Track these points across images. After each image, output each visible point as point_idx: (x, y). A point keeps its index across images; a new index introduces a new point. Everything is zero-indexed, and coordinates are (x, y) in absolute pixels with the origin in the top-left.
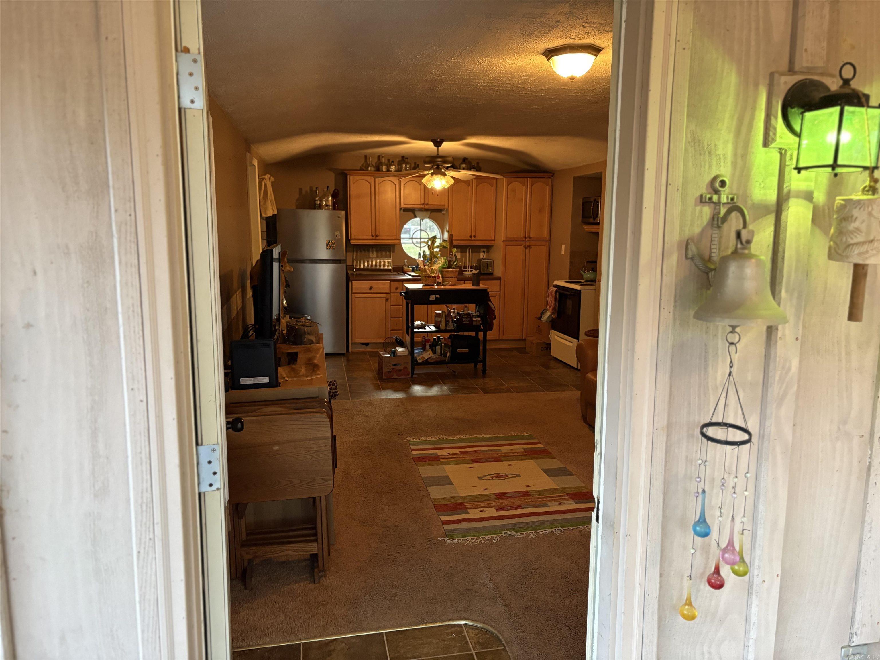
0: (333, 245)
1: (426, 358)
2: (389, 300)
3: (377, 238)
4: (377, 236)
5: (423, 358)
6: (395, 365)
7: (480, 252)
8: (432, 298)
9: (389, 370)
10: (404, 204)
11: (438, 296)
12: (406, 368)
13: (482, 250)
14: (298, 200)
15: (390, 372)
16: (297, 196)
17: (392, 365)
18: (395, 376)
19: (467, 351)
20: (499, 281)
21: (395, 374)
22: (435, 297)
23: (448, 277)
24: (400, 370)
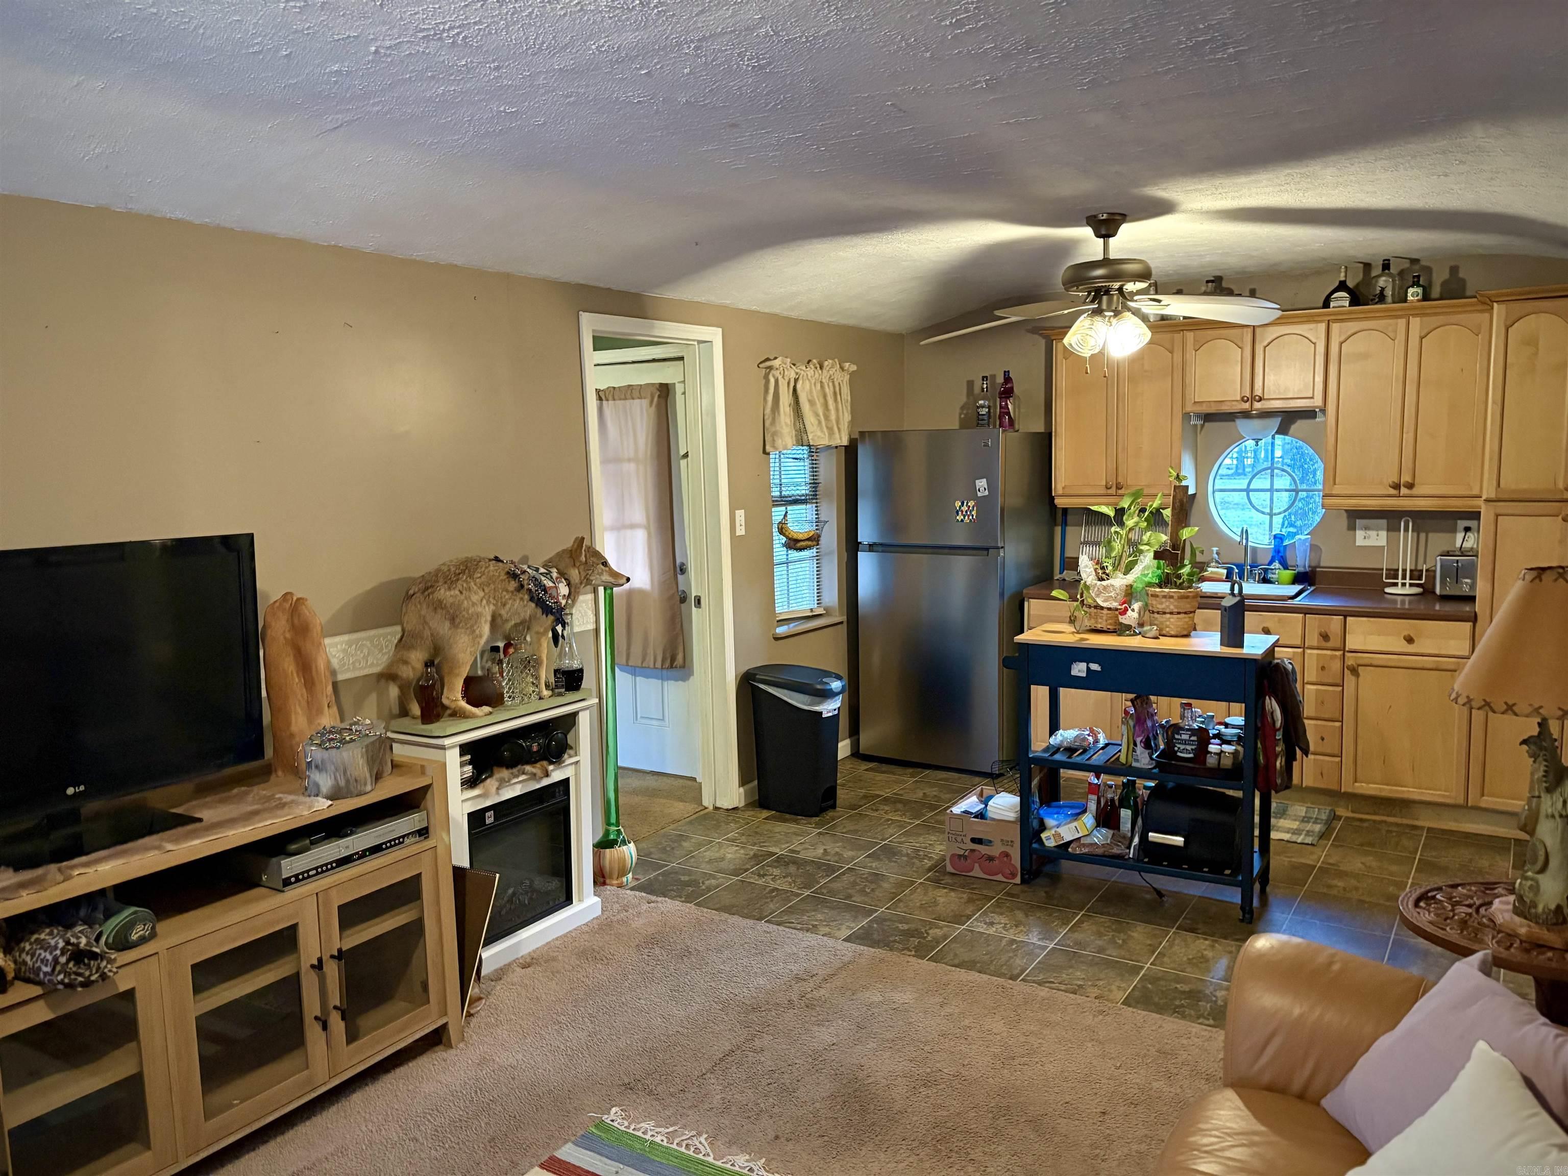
0: (970, 512)
1: (1068, 838)
3: (1120, 492)
4: (1118, 487)
5: (1057, 835)
6: (978, 841)
7: (1454, 531)
8: (1079, 669)
9: (962, 852)
10: (1194, 402)
11: (1095, 667)
12: (1007, 855)
13: (1462, 524)
15: (965, 857)
17: (968, 840)
18: (977, 872)
19: (1179, 840)
20: (1468, 625)
21: (977, 865)
22: (1088, 668)
23: (1158, 613)
24: (991, 859)
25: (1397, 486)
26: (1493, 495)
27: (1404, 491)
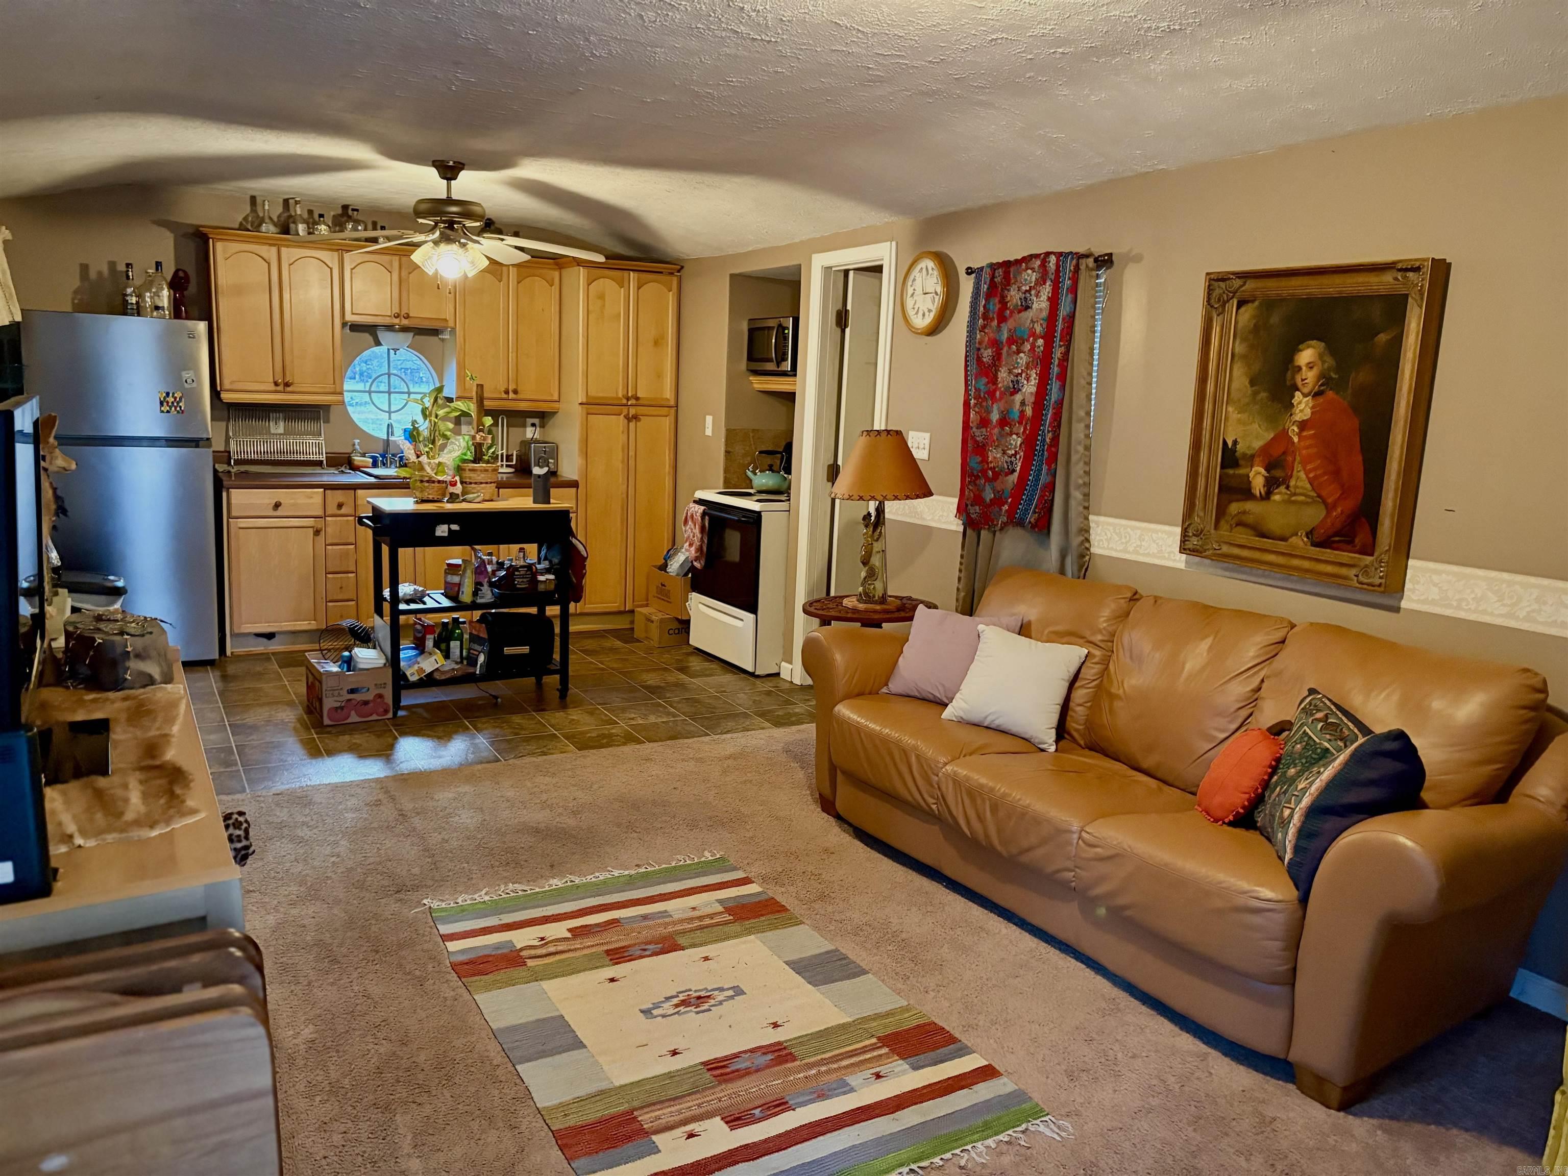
0: (178, 403)
1: (428, 670)
2: (323, 533)
3: (288, 389)
4: (287, 385)
5: (421, 670)
6: (352, 691)
7: (524, 426)
8: (442, 530)
9: (338, 704)
10: (353, 314)
11: (455, 527)
12: (380, 696)
13: (530, 421)
14: (76, 292)
15: (342, 708)
16: (77, 283)
17: (344, 692)
18: (354, 718)
19: (526, 649)
20: (574, 489)
21: (353, 713)
22: (449, 529)
23: (476, 483)
24: (366, 703)
25: (507, 392)
26: (584, 401)
27: (511, 395)
